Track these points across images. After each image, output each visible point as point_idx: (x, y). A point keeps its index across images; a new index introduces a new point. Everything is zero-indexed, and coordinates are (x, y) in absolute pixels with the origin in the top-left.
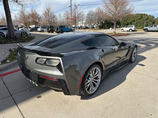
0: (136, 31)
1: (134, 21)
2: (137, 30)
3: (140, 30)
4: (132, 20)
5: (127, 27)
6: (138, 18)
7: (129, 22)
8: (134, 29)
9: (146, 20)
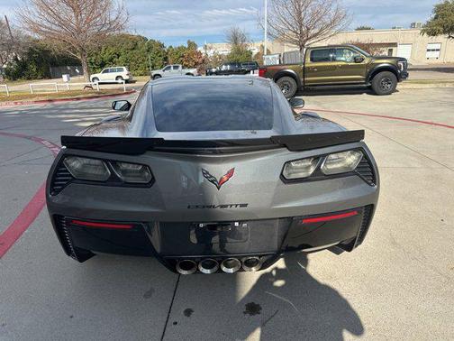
0: (134, 82)
1: (119, 56)
2: (134, 78)
3: (139, 78)
4: (112, 50)
5: (106, 71)
6: (125, 46)
7: (106, 57)
8: (127, 77)
9: (148, 51)
